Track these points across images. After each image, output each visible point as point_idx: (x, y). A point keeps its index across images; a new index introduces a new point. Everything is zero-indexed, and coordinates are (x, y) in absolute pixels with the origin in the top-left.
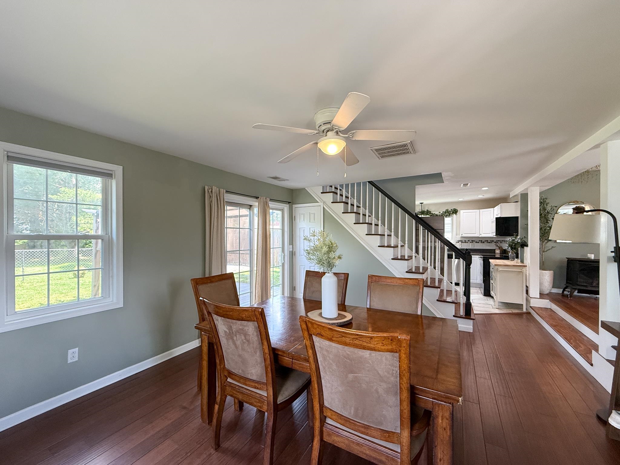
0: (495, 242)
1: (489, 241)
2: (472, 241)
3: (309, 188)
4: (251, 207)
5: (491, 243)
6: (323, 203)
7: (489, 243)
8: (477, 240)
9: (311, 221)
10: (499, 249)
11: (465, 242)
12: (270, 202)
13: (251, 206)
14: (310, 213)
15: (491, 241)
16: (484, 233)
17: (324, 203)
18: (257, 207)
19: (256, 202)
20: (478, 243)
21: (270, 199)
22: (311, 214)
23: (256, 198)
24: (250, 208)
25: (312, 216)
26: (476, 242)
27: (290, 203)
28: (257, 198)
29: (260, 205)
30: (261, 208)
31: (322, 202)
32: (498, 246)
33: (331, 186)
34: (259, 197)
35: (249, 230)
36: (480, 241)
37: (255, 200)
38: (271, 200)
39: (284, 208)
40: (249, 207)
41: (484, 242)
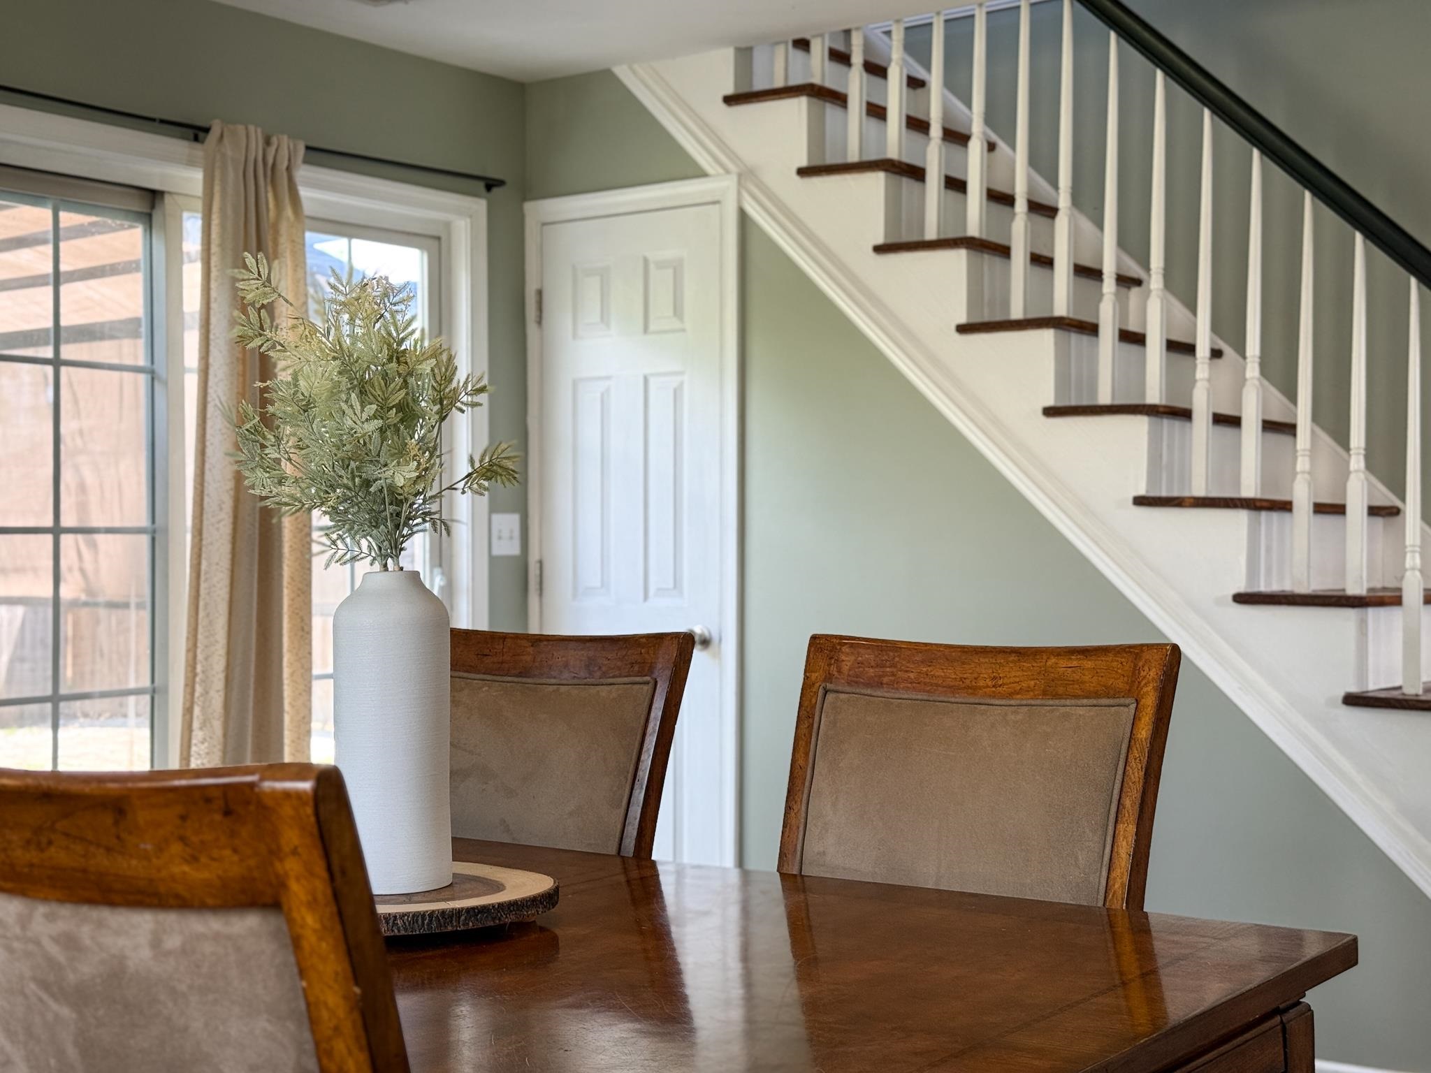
3: (636, 67)
4: (153, 207)
6: (740, 176)
9: (652, 327)
12: (303, 173)
13: (153, 197)
14: (646, 261)
17: (747, 176)
18: (199, 204)
19: (191, 163)
21: (308, 148)
22: (652, 267)
23: (191, 132)
24: (150, 216)
25: (662, 282)
27: (495, 190)
28: (197, 133)
29: (217, 188)
30: (223, 210)
31: (727, 172)
33: (802, 44)
34: (207, 130)
35: (142, 379)
37: (181, 147)
38: (319, 154)
39: (448, 225)
40: (138, 205)
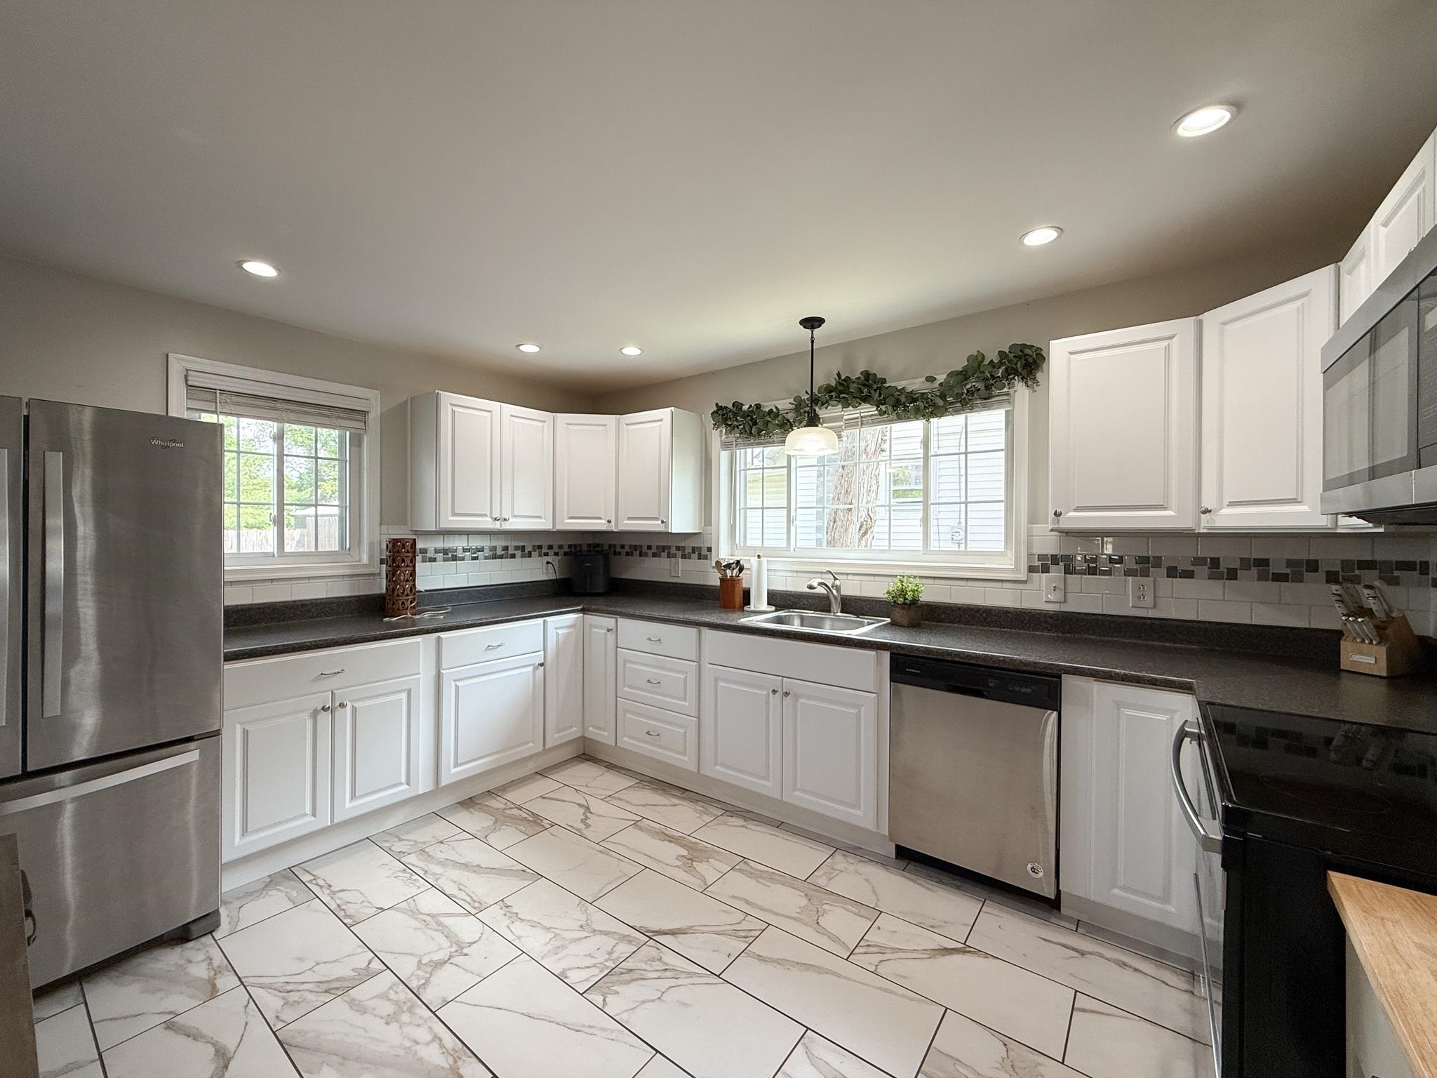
0: (1332, 578)
1: (1273, 569)
2: (1143, 560)
5: (1300, 580)
7: (1279, 578)
8: (1182, 555)
10: (1382, 639)
11: (1093, 571)
15: (1290, 563)
16: (1232, 504)
20: (1189, 575)
26: (1172, 572)
32: (1368, 613)
36: (1199, 561)
41: (1232, 575)
